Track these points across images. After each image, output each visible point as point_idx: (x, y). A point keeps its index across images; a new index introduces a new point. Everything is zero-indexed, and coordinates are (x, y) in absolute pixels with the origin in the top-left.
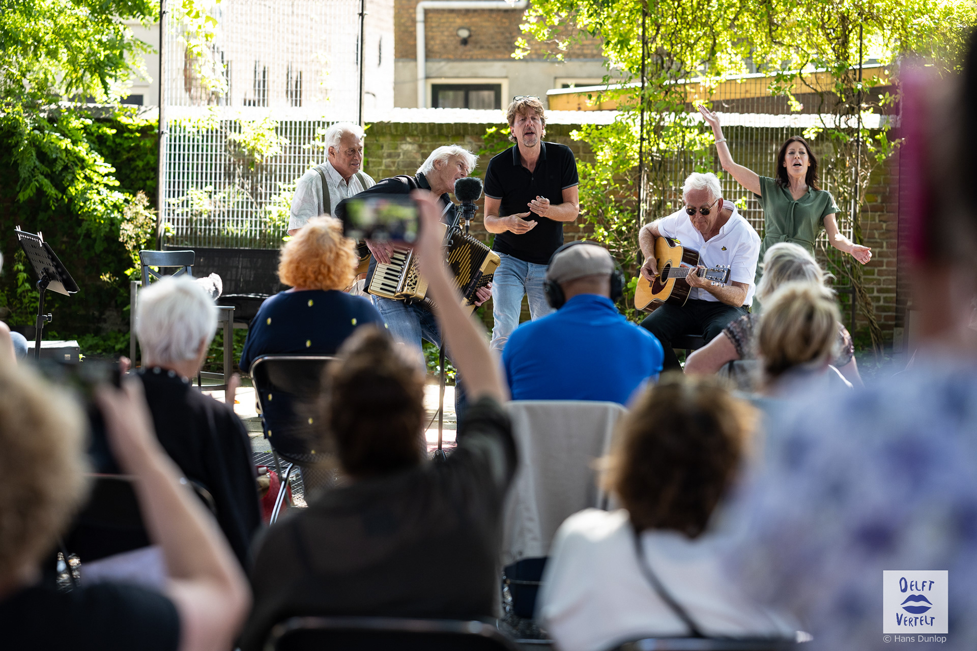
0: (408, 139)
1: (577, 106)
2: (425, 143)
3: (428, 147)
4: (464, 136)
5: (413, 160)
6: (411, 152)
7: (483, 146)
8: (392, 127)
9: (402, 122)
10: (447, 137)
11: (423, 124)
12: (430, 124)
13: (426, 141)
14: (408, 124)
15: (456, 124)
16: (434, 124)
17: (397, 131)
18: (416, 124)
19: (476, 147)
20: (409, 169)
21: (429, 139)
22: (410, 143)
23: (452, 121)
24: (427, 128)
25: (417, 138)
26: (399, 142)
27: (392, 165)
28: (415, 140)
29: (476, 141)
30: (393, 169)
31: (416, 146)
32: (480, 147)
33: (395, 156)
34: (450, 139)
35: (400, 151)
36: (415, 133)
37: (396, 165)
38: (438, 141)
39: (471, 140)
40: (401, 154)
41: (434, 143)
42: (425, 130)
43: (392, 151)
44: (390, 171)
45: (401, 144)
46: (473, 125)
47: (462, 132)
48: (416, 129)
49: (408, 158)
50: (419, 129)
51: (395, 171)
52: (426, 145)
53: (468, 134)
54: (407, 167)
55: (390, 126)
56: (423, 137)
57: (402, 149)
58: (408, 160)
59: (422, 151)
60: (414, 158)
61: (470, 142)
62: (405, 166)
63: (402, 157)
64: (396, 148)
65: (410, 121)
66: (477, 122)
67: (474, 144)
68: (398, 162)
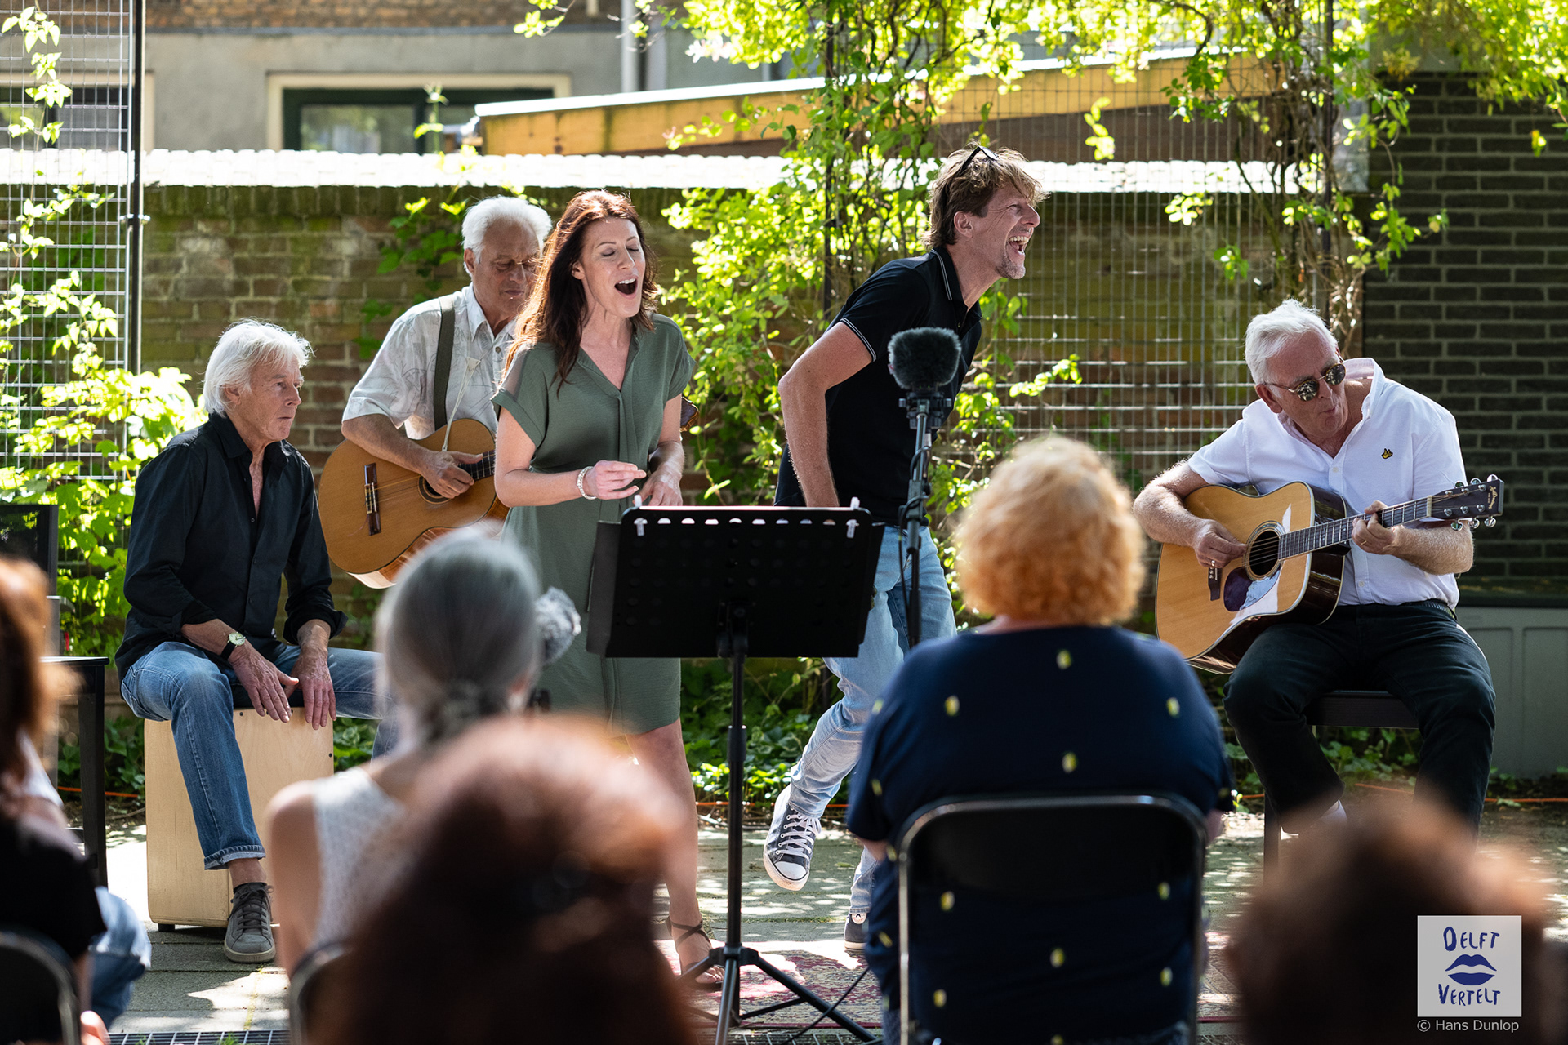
0: (201, 226)
1: (554, 144)
2: (244, 236)
3: (251, 246)
4: (339, 218)
5: (214, 277)
6: (208, 257)
7: (388, 242)
8: (164, 195)
9: (189, 183)
10: (298, 219)
11: (242, 190)
12: (258, 187)
13: (246, 230)
14: (203, 188)
15: (323, 188)
16: (270, 187)
17: (175, 205)
18: (224, 188)
19: (371, 244)
20: (202, 299)
21: (252, 224)
22: (205, 236)
23: (314, 181)
24: (252, 199)
25: (223, 225)
26: (177, 234)
27: (161, 290)
28: (216, 227)
29: (369, 230)
30: (164, 298)
31: (220, 244)
32: (381, 245)
33: (169, 269)
34: (306, 224)
35: (181, 255)
36: (221, 210)
37: (171, 289)
38: (276, 231)
39: (358, 228)
40: (184, 263)
41: (266, 235)
42: (247, 204)
43: (161, 256)
44: (157, 304)
45: (183, 238)
46: (367, 191)
47: (338, 207)
48: (224, 202)
49: (201, 272)
50: (230, 201)
51: (169, 303)
52: (247, 241)
53: (352, 213)
54: (201, 295)
55: (159, 195)
56: (239, 219)
57: (187, 251)
58: (201, 277)
59: (236, 255)
60: (217, 272)
61: (355, 233)
62: (193, 293)
63: (185, 269)
64: (171, 248)
65: (208, 183)
66: (377, 183)
67: (365, 235)
68: (177, 281)
